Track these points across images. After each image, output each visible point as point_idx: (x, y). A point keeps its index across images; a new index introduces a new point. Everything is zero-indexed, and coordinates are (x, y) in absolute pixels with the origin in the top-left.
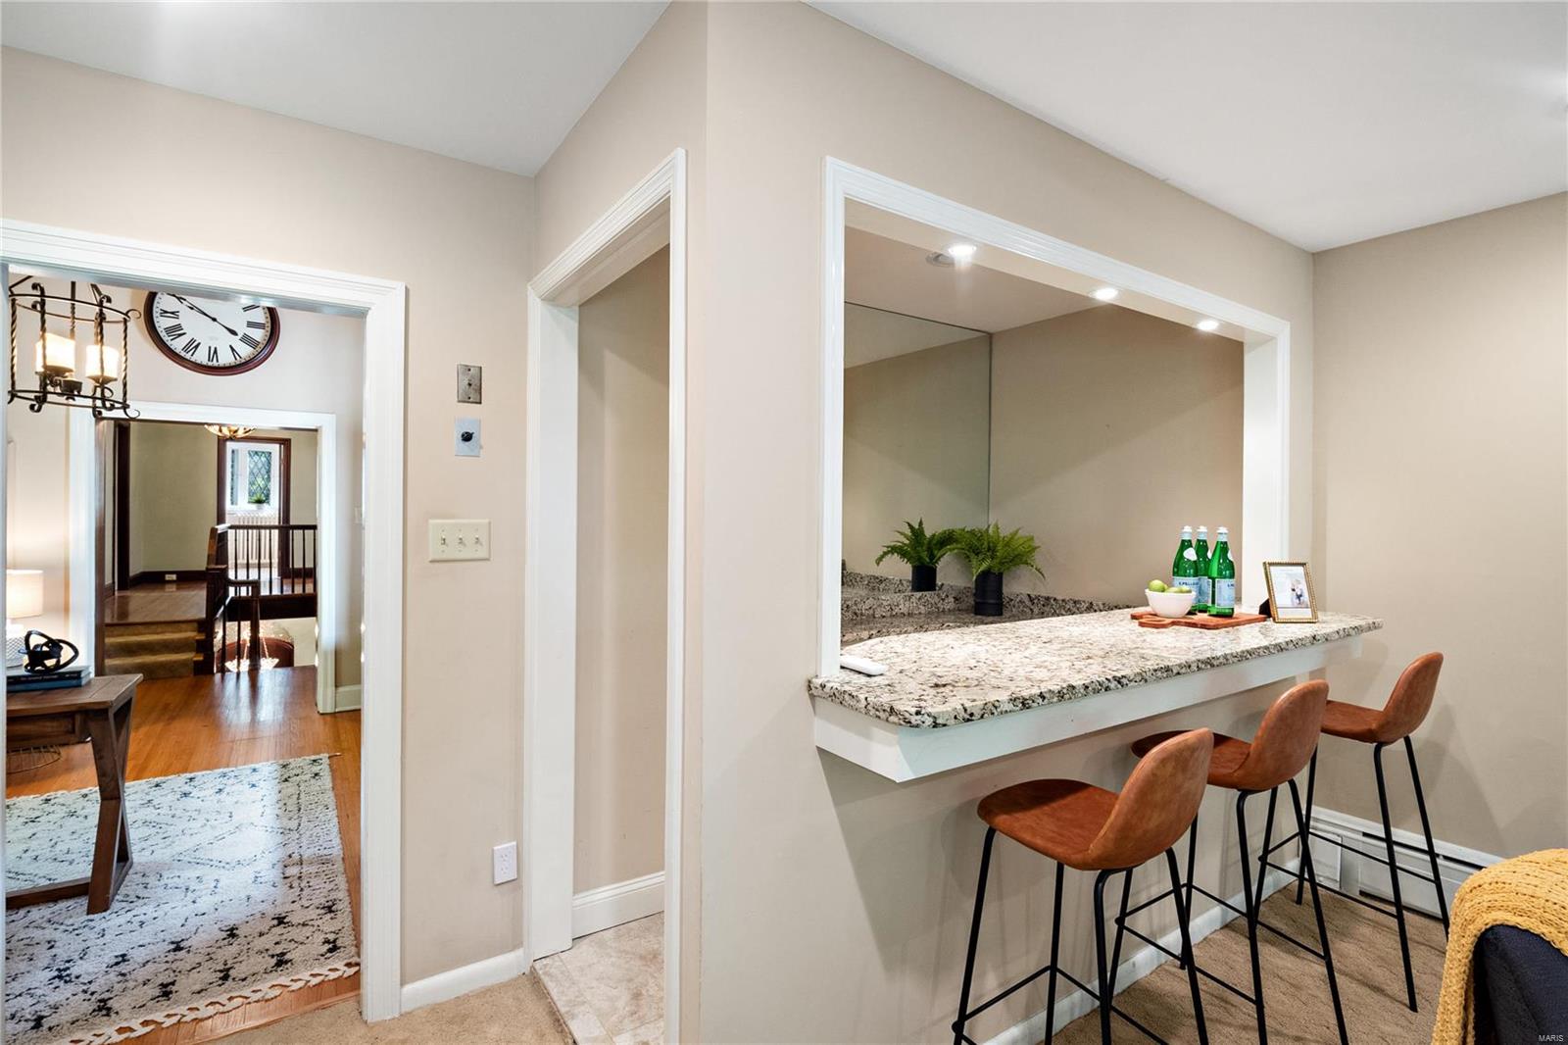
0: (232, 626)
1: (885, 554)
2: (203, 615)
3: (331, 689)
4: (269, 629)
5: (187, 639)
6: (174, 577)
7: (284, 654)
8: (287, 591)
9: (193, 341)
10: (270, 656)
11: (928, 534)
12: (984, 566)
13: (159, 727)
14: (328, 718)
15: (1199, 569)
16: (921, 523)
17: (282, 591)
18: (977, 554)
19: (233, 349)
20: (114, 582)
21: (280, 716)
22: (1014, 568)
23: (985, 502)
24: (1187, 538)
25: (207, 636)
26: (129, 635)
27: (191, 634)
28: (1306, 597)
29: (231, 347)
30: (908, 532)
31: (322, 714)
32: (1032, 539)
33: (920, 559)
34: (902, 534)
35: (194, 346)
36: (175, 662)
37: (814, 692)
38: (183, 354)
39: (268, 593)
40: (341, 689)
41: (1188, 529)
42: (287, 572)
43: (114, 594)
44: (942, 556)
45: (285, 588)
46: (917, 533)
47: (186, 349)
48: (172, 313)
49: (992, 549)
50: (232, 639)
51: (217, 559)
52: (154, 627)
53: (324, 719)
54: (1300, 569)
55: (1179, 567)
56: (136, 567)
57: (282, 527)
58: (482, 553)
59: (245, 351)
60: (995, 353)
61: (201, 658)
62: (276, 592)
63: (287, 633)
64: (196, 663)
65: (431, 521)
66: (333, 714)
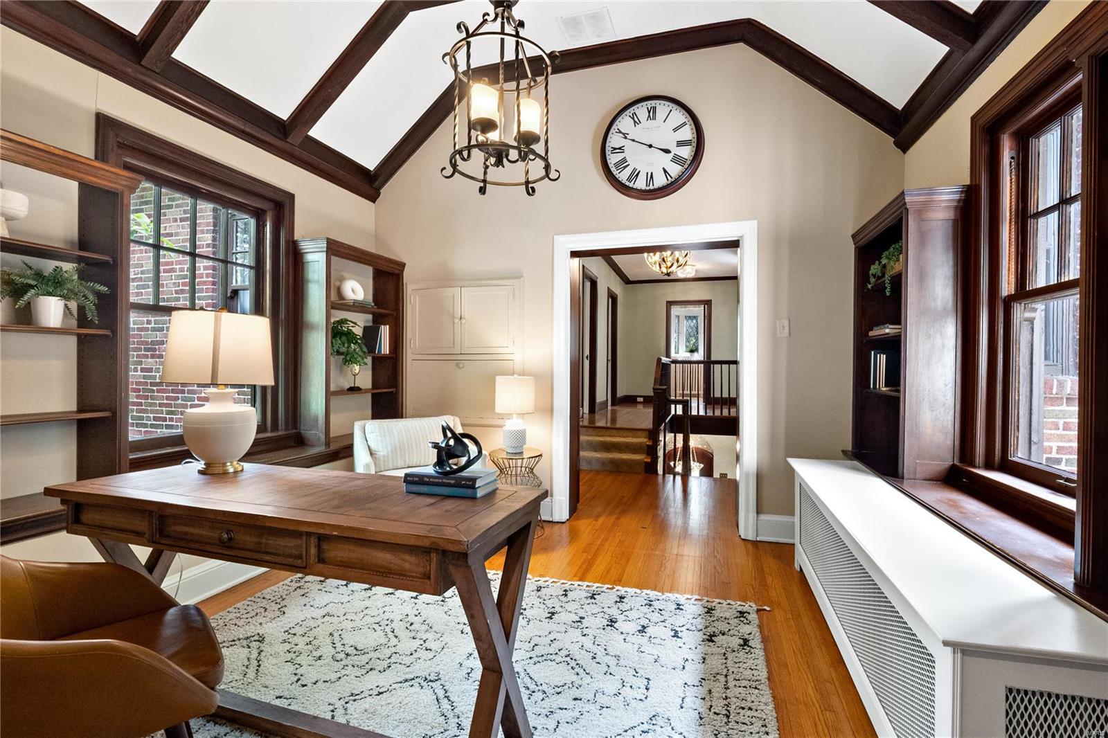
0: (670, 436)
2: (651, 426)
3: (752, 514)
4: (696, 441)
5: (641, 443)
6: (642, 399)
7: (707, 460)
8: (710, 413)
9: (635, 169)
10: (698, 461)
13: (613, 519)
14: (749, 545)
17: (706, 413)
19: (665, 171)
20: (607, 400)
21: (705, 532)
25: (653, 443)
26: (608, 436)
27: (643, 440)
29: (664, 168)
31: (743, 539)
35: (635, 175)
36: (633, 461)
38: (627, 184)
39: (696, 414)
40: (763, 517)
42: (710, 400)
43: (607, 407)
45: (708, 411)
47: (629, 179)
48: (620, 148)
50: (670, 447)
51: (661, 382)
52: (621, 432)
53: (746, 546)
56: (620, 394)
57: (707, 362)
59: (675, 170)
61: (649, 460)
62: (702, 413)
63: (709, 445)
64: (646, 463)
66: (755, 543)
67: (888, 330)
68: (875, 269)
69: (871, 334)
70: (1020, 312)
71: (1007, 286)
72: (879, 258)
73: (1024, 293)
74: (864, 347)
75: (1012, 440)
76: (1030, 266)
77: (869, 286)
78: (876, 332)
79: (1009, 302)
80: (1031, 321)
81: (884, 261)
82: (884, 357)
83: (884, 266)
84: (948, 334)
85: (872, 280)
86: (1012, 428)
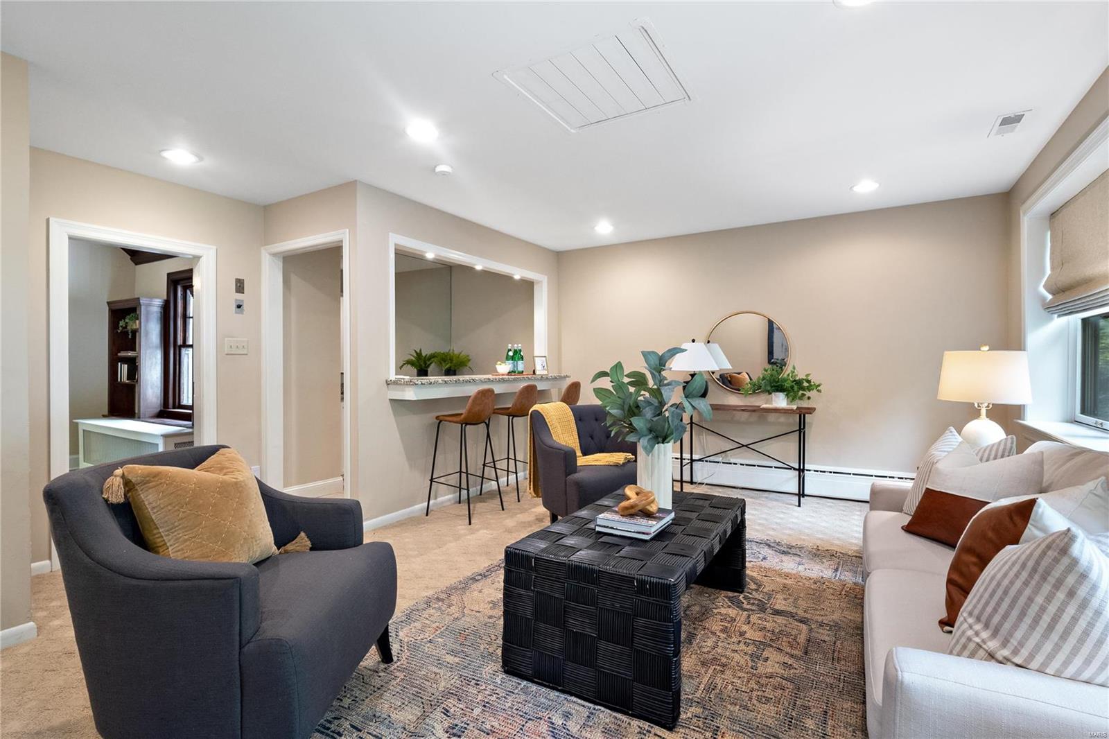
1: (404, 364)
11: (424, 355)
12: (448, 366)
15: (513, 358)
16: (421, 350)
18: (445, 362)
22: (461, 368)
23: (449, 340)
24: (510, 348)
28: (546, 367)
30: (415, 355)
32: (468, 356)
33: (421, 365)
34: (411, 355)
37: (388, 383)
41: (510, 345)
44: (431, 363)
46: (419, 355)
49: (451, 360)
54: (544, 358)
55: (508, 358)
58: (245, 352)
60: (453, 274)
65: (226, 339)
67: (130, 354)
68: (122, 323)
69: (119, 354)
70: (184, 351)
71: (180, 342)
72: (124, 319)
73: (185, 345)
74: (114, 362)
75: (182, 397)
76: (187, 335)
77: (119, 331)
78: (122, 354)
79: (181, 347)
80: (188, 354)
81: (127, 321)
82: (126, 366)
83: (127, 323)
84: (158, 356)
85: (120, 328)
86: (182, 393)
